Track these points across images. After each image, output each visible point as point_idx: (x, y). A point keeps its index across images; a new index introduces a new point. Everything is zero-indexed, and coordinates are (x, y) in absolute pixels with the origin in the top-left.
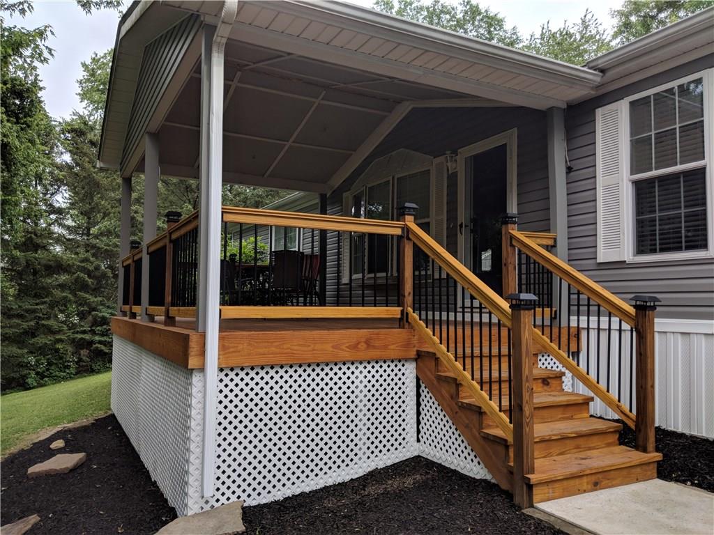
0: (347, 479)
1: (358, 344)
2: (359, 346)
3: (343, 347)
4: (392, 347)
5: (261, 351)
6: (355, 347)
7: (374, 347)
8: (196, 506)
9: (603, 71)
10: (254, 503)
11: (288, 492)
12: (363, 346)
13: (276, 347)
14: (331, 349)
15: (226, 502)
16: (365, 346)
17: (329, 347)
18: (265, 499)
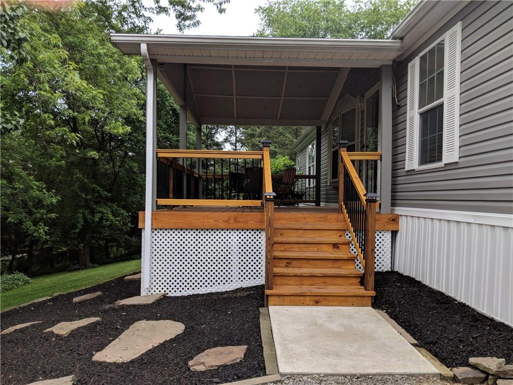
0: (224, 290)
1: (229, 220)
2: (230, 221)
3: (220, 221)
4: (250, 222)
5: (175, 221)
6: (228, 221)
7: (239, 222)
8: (144, 292)
9: (402, 39)
10: (172, 295)
11: (191, 292)
12: (232, 221)
13: (182, 220)
14: (213, 222)
15: (159, 293)
16: (234, 221)
17: (212, 221)
18: (178, 294)
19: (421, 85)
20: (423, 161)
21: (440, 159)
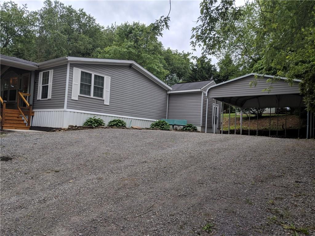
9: (38, 66)
19: (43, 79)
20: (42, 98)
21: (47, 98)
